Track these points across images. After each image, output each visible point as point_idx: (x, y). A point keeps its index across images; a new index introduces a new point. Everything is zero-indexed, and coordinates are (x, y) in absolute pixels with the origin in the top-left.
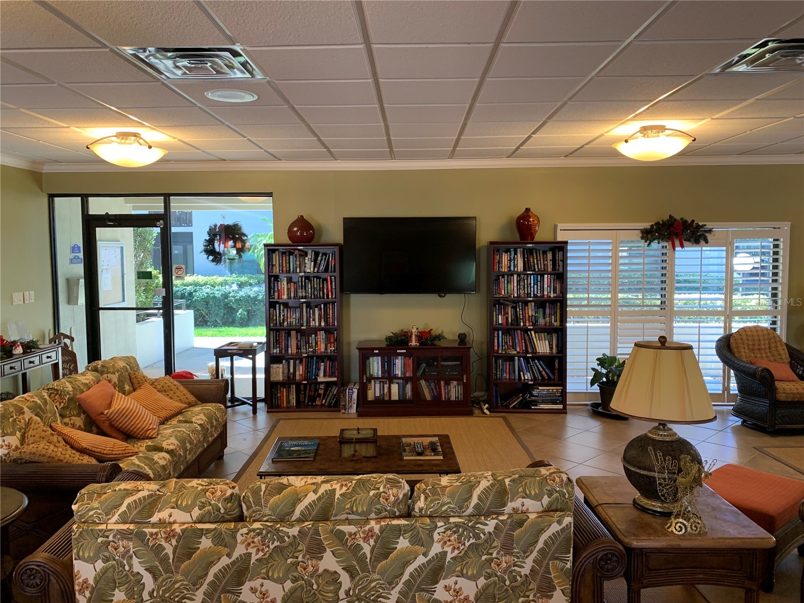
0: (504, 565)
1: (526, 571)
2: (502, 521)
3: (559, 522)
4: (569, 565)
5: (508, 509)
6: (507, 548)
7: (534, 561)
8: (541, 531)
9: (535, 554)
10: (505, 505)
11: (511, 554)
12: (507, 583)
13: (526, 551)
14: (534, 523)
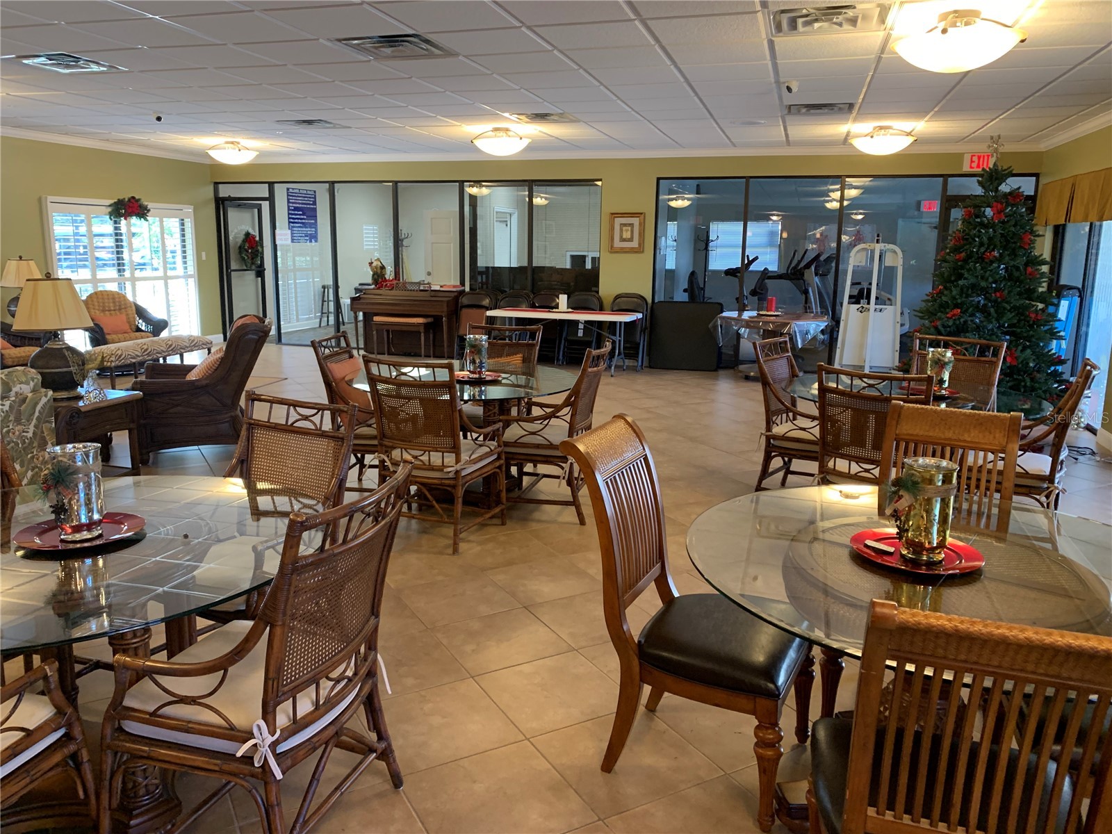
0: (17, 433)
1: (30, 435)
2: (13, 401)
3: (46, 396)
4: (53, 425)
5: (12, 393)
6: (18, 421)
7: (35, 426)
8: (36, 404)
9: (34, 421)
10: (11, 390)
11: (20, 424)
12: (20, 446)
13: (29, 420)
14: (32, 399)
